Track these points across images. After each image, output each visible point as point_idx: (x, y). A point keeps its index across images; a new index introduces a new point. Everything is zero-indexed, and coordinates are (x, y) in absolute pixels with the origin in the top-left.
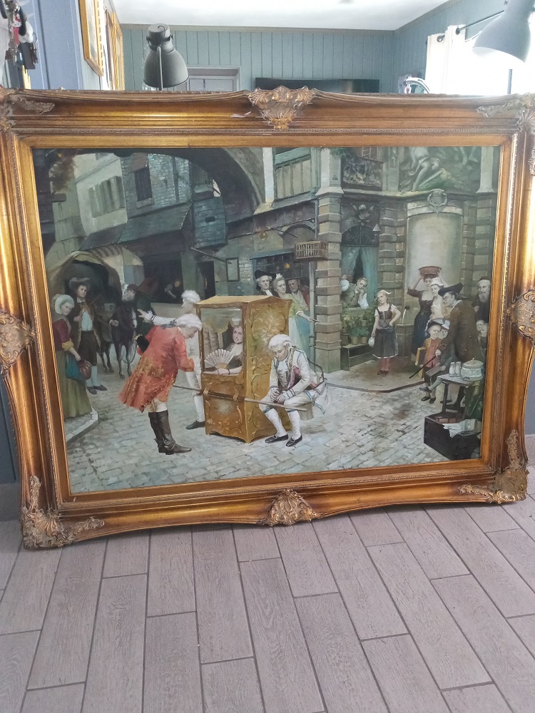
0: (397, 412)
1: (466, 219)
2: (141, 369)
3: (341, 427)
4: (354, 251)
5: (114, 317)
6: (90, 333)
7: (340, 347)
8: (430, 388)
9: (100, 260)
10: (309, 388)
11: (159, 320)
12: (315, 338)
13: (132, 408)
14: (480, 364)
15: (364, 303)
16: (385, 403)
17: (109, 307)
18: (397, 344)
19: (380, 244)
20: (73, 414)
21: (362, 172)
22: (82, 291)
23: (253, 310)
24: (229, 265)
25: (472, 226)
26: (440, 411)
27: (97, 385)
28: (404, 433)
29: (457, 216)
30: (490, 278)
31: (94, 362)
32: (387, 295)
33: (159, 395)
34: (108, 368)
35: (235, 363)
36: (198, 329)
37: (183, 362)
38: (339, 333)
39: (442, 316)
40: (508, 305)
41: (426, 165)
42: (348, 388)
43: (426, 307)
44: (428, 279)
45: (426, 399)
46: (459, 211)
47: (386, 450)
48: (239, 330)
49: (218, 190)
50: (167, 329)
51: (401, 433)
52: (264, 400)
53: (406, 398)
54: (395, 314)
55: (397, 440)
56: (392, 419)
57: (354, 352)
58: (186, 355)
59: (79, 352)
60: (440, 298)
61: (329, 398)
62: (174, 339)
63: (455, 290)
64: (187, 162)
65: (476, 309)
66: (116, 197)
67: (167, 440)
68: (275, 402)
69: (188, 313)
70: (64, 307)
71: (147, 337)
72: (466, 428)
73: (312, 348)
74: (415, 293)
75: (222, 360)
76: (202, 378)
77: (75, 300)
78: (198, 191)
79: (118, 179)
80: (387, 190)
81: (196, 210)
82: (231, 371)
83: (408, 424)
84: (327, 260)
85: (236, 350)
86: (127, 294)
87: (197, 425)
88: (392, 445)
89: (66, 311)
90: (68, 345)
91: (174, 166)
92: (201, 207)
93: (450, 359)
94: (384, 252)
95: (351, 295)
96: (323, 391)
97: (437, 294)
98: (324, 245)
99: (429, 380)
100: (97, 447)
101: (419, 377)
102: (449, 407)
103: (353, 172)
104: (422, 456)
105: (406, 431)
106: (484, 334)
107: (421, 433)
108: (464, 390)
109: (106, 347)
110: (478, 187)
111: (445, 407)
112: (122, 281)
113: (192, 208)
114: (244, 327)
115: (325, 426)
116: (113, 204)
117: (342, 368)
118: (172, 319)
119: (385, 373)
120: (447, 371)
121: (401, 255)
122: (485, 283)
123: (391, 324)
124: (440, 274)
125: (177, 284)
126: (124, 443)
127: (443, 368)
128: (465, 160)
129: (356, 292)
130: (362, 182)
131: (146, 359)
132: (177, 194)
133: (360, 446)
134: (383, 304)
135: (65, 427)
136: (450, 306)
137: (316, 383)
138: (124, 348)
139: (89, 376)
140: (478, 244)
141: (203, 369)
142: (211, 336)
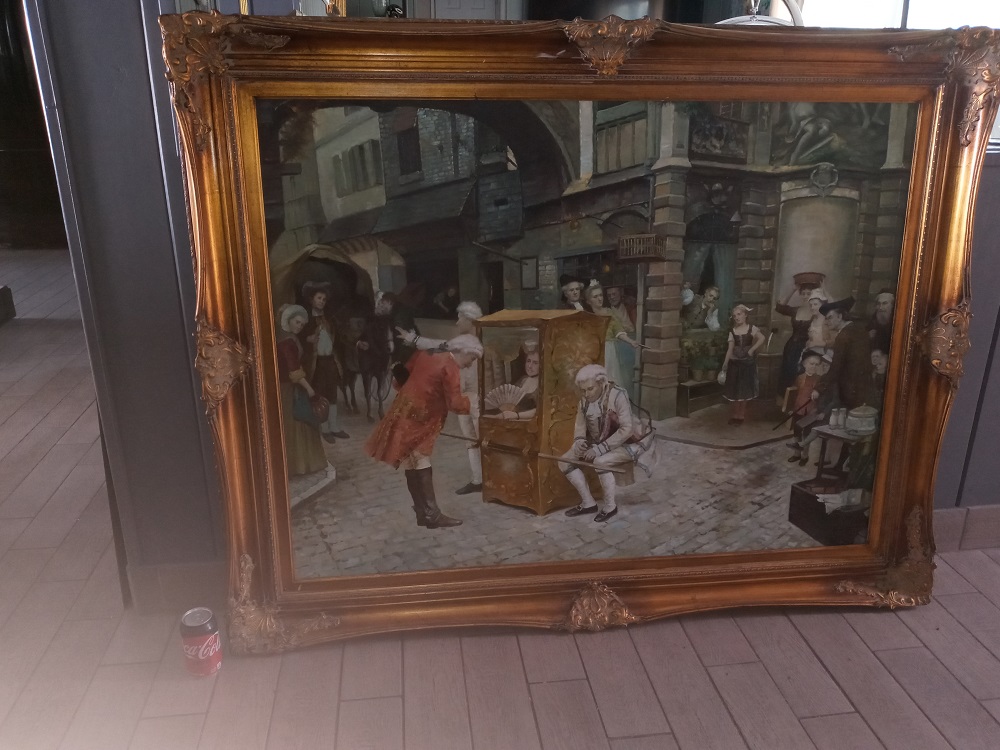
0: (752, 476)
1: (864, 205)
2: (398, 410)
3: (674, 496)
4: (702, 249)
5: (363, 338)
6: (330, 358)
7: (677, 384)
8: (801, 444)
9: (344, 256)
10: (631, 441)
11: (424, 343)
12: (642, 371)
13: (382, 463)
14: (873, 411)
15: (714, 323)
16: (736, 464)
17: (356, 323)
18: (757, 382)
19: (741, 240)
20: (302, 469)
21: (719, 137)
22: (319, 300)
23: (556, 330)
24: (524, 267)
25: (871, 217)
26: (813, 476)
27: (337, 430)
28: (761, 506)
29: (850, 202)
30: (894, 291)
31: (332, 399)
32: (746, 312)
33: (421, 446)
34: (352, 408)
35: (527, 403)
36: (477, 356)
37: (455, 399)
38: (676, 365)
39: (823, 344)
40: (918, 328)
41: (810, 128)
42: (685, 442)
43: (802, 330)
44: (806, 291)
45: (793, 459)
46: (854, 194)
47: (735, 529)
48: (535, 357)
49: (514, 160)
50: (435, 355)
51: (757, 507)
52: (565, 456)
53: (767, 458)
54: (757, 339)
55: (751, 516)
56: (746, 486)
57: (695, 391)
58: (459, 392)
59: (313, 386)
60: (821, 318)
61: (658, 456)
62: (444, 369)
63: (843, 307)
64: (471, 120)
65: (872, 333)
66: (370, 169)
67: (430, 508)
68: (581, 459)
69: (465, 332)
70: (293, 322)
71: (407, 365)
72: (849, 501)
73: (636, 385)
74: (787, 310)
75: (509, 398)
76: (480, 424)
77: (310, 312)
78: (485, 162)
79: (374, 143)
80: (753, 163)
81: (482, 189)
82: (522, 414)
83: (768, 493)
84: (663, 260)
85: (530, 386)
86: (381, 305)
87: (471, 488)
88: (744, 523)
89: (297, 327)
90: (298, 375)
91: (454, 127)
92: (489, 184)
93: (832, 403)
94: (746, 251)
95: (696, 311)
96: (649, 446)
97: (817, 312)
98: (660, 240)
99: (799, 433)
100: (333, 517)
101: (787, 429)
102: (828, 472)
103: (706, 137)
104: (785, 539)
105: (764, 503)
106: (881, 369)
107: (785, 507)
108: (849, 448)
109: (350, 380)
110: (884, 161)
111: (821, 471)
112: (376, 287)
113: (476, 186)
114: (541, 354)
115: (650, 495)
116: (366, 179)
117: (678, 414)
118: (443, 342)
119: (739, 422)
120: (826, 421)
121: (770, 255)
122: (886, 297)
123: (750, 352)
124: (823, 284)
125: (452, 292)
126: (370, 510)
127: (821, 416)
128: (866, 123)
129: (704, 307)
130: (718, 151)
131: (404, 395)
132: (456, 166)
133: (698, 524)
134: (739, 325)
135: (289, 487)
136: (836, 329)
137: (640, 433)
138: (374, 380)
139: (325, 417)
140: (879, 241)
141: (483, 410)
142: (495, 366)
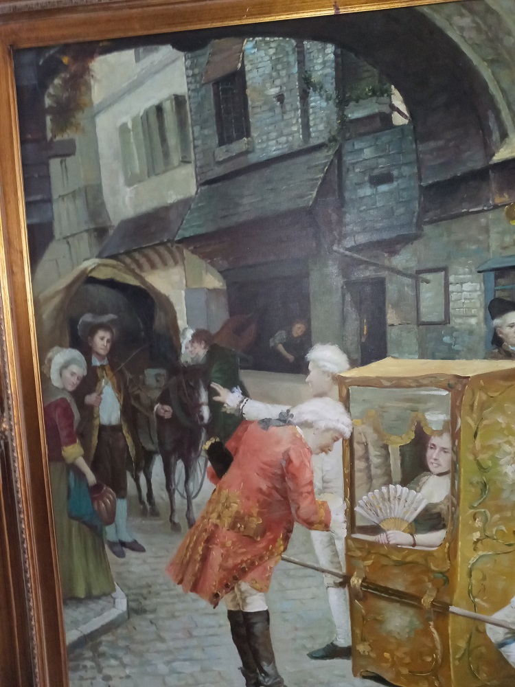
2: (215, 515)
5: (164, 399)
6: (116, 429)
9: (137, 276)
11: (255, 410)
13: (193, 595)
17: (153, 377)
20: (81, 592)
22: (102, 341)
23: (481, 396)
24: (424, 286)
27: (127, 538)
31: (120, 491)
33: (251, 575)
34: (148, 507)
35: (430, 519)
36: (342, 435)
37: (305, 506)
48: (444, 441)
49: (403, 108)
50: (273, 429)
52: (499, 616)
58: (311, 493)
59: (94, 468)
62: (286, 455)
64: (330, 48)
66: (173, 140)
67: (267, 675)
69: (321, 395)
70: (67, 373)
71: (230, 445)
75: (398, 510)
76: (348, 549)
77: (89, 361)
78: (355, 113)
79: (179, 101)
81: (348, 159)
82: (420, 538)
85: (434, 490)
86: (191, 351)
87: (332, 652)
89: (71, 382)
90: (73, 452)
91: (301, 62)
92: (361, 150)
100: (124, 666)
109: (144, 462)
112: (182, 323)
113: (339, 154)
114: (455, 436)
116: (166, 155)
118: (284, 408)
125: (298, 329)
126: (176, 665)
131: (225, 492)
132: (306, 126)
138: (180, 465)
139: (111, 518)
141: (352, 526)
142: (374, 452)
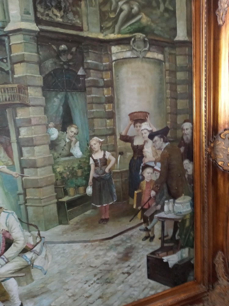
0: (120, 256)
1: (167, 65)
3: (66, 283)
4: (59, 96)
7: (56, 201)
8: (149, 227)
10: (25, 251)
12: (25, 195)
14: (189, 198)
15: (77, 152)
16: (108, 250)
18: (114, 190)
19: (87, 89)
21: (59, 8)
25: (173, 72)
26: (159, 246)
28: (129, 274)
29: (159, 62)
30: (191, 121)
32: (100, 142)
38: (53, 186)
39: (154, 159)
40: (208, 145)
41: (126, 7)
42: (69, 242)
43: (139, 151)
44: (138, 124)
45: (146, 238)
46: (160, 57)
47: (113, 294)
51: (126, 275)
53: (128, 241)
54: (110, 161)
55: (123, 282)
56: (117, 263)
57: (71, 204)
60: (150, 142)
61: (50, 257)
63: (163, 133)
65: (182, 149)
72: (182, 256)
73: (22, 207)
74: (127, 139)
80: (88, 30)
83: (132, 265)
84: (28, 106)
88: (119, 288)
93: (164, 197)
94: (92, 98)
95: (62, 144)
96: (41, 251)
97: (147, 139)
98: (22, 89)
99: (146, 220)
101: (138, 219)
102: (167, 242)
104: (147, 291)
105: (131, 271)
106: (190, 171)
107: (145, 270)
108: (177, 224)
110: (175, 35)
111: (163, 242)
115: (48, 286)
117: (60, 223)
119: (106, 220)
120: (162, 209)
121: (110, 100)
122: (187, 125)
123: (107, 170)
124: (148, 119)
127: (159, 207)
128: (162, 7)
129: (68, 140)
130: (60, 20)
133: (88, 297)
134: (96, 152)
136: (160, 149)
137: (32, 243)
140: (179, 89)
